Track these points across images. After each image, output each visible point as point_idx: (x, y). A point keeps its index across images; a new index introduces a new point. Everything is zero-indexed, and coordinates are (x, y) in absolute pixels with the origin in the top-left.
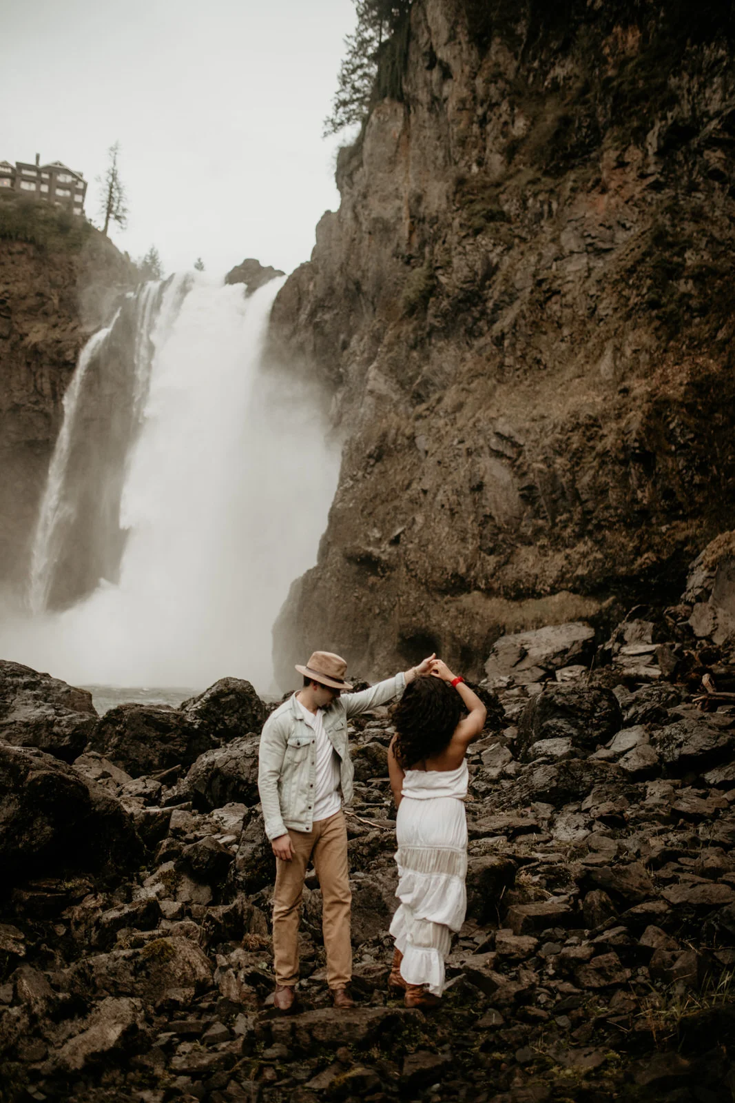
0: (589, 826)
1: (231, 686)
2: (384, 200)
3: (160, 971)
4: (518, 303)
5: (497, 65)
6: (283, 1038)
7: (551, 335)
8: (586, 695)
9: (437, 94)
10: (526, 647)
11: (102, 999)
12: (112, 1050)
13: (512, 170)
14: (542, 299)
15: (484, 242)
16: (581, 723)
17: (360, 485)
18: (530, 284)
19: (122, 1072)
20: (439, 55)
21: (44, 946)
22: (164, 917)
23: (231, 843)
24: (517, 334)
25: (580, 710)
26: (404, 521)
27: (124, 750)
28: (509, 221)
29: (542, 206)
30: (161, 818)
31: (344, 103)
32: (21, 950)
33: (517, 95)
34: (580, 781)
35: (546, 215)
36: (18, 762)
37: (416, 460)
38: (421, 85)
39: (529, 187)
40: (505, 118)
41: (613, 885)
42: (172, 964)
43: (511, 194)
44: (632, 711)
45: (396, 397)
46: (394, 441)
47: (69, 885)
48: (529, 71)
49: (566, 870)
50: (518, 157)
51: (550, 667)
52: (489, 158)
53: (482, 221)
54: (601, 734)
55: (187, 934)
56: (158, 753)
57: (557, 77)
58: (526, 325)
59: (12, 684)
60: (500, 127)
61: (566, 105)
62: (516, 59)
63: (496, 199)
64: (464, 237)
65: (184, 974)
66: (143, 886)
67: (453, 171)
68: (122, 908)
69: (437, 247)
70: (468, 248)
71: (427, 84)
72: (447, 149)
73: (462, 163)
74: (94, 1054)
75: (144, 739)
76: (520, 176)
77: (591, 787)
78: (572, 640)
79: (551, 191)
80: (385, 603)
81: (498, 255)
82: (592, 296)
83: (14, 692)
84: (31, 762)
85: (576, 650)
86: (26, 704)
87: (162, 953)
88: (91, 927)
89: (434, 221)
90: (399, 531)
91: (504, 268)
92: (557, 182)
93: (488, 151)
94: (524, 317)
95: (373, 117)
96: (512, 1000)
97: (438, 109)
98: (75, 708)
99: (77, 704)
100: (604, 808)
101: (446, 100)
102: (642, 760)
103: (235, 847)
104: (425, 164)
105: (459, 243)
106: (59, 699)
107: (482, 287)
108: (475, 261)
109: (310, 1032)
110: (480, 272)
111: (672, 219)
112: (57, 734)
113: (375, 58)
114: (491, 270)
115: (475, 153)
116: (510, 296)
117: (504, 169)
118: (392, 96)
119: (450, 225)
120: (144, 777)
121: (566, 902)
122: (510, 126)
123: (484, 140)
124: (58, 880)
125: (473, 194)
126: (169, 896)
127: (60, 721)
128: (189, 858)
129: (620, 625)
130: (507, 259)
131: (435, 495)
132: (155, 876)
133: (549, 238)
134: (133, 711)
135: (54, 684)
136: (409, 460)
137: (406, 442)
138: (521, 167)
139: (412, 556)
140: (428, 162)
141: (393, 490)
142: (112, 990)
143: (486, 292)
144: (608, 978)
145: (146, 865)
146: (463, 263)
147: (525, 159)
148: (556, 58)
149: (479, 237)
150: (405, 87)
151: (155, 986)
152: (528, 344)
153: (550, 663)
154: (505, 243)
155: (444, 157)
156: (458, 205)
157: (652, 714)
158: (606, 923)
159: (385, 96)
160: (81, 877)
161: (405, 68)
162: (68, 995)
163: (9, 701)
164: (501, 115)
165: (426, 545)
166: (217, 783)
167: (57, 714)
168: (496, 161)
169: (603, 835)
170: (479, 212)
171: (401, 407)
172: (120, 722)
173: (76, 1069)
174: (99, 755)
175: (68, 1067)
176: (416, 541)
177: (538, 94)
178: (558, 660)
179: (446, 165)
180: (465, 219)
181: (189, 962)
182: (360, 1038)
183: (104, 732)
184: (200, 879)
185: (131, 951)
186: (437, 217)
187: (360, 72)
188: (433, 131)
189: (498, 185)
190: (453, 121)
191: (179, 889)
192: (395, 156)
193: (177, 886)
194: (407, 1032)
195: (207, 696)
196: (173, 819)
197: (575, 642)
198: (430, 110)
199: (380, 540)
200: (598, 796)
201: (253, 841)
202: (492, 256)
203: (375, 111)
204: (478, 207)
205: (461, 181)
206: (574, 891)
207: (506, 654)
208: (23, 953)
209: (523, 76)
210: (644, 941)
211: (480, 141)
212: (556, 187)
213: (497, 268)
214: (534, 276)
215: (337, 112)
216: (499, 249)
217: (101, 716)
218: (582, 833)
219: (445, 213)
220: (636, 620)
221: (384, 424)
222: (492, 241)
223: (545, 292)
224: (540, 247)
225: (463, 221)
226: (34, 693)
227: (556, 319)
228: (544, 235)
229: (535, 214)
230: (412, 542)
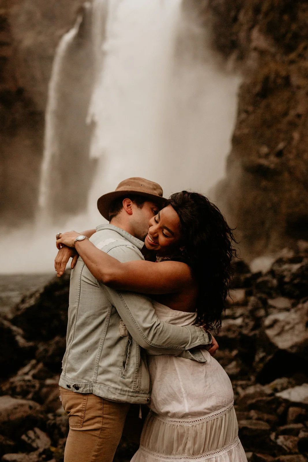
17: (252, 117)
26: (284, 139)
37: (291, 94)
46: (274, 82)
136: (286, 94)
137: (283, 82)
141: (275, 117)
171: (278, 57)
176: (294, 151)
221: (265, 71)
230: (292, 154)
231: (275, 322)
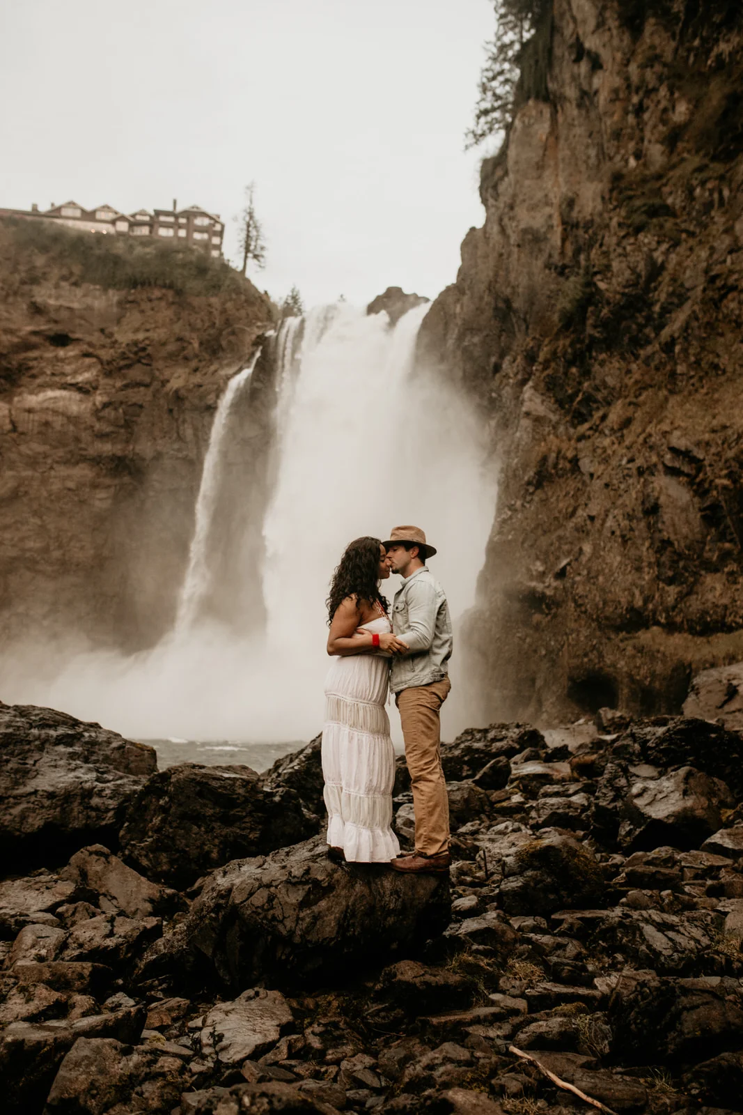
2: (533, 209)
4: (690, 302)
5: (653, 47)
7: (730, 336)
9: (586, 87)
10: (735, 682)
13: (675, 159)
14: (716, 296)
15: (646, 241)
17: (520, 515)
18: (701, 282)
20: (587, 45)
24: (690, 338)
26: (569, 552)
27: (168, 837)
28: (674, 215)
29: (711, 195)
31: (485, 112)
33: (675, 78)
35: (716, 205)
37: (580, 485)
38: (568, 80)
39: (696, 175)
40: (663, 104)
43: (675, 185)
45: (554, 418)
46: (555, 466)
48: (689, 50)
50: (680, 145)
52: (647, 149)
53: (644, 218)
56: (217, 841)
57: (721, 54)
58: (699, 328)
59: (38, 738)
60: (658, 113)
61: (733, 82)
62: (674, 39)
63: (657, 192)
64: (624, 237)
67: (607, 168)
69: (594, 251)
70: (629, 248)
71: (575, 78)
72: (601, 147)
73: (618, 158)
75: (197, 818)
76: (684, 164)
79: (722, 178)
80: (552, 643)
81: (663, 253)
83: (41, 749)
86: (55, 767)
89: (588, 225)
90: (564, 562)
91: (671, 266)
92: (728, 166)
93: (646, 142)
94: (697, 319)
95: (517, 123)
97: (587, 103)
98: (128, 772)
99: (132, 765)
101: (596, 92)
104: (576, 165)
105: (618, 244)
106: (106, 759)
107: (647, 290)
108: (638, 262)
110: (643, 273)
112: (97, 809)
113: (517, 60)
114: (656, 270)
115: (631, 145)
116: (680, 297)
117: (666, 159)
118: (537, 97)
119: (607, 226)
122: (670, 113)
123: (642, 130)
125: (632, 190)
127: (103, 790)
130: (673, 258)
131: (604, 521)
133: (721, 229)
135: (102, 738)
136: (572, 485)
137: (568, 466)
138: (685, 155)
139: (580, 590)
140: (580, 163)
141: (556, 518)
143: (651, 295)
146: (624, 265)
147: (690, 145)
148: (719, 33)
149: (641, 236)
150: (550, 85)
152: (703, 348)
154: (671, 239)
155: (597, 156)
156: (615, 203)
159: (529, 98)
161: (550, 65)
163: (32, 762)
164: (659, 102)
165: (596, 577)
166: (232, 938)
167: (98, 780)
168: (656, 152)
170: (639, 208)
171: (561, 429)
172: (166, 793)
176: (585, 572)
177: (701, 74)
179: (598, 165)
180: (624, 218)
183: (146, 807)
186: (592, 221)
187: (501, 78)
188: (583, 128)
189: (659, 177)
190: (605, 113)
192: (543, 160)
198: (579, 106)
199: (543, 575)
202: (656, 254)
203: (519, 116)
204: (638, 203)
205: (617, 177)
207: (709, 692)
209: (682, 57)
211: (637, 132)
212: (727, 172)
213: (663, 267)
214: (706, 271)
215: (478, 123)
216: (664, 246)
219: (601, 215)
221: (543, 447)
222: (656, 238)
223: (719, 289)
224: (711, 239)
225: (621, 220)
226: (70, 750)
227: (734, 317)
228: (715, 227)
229: (704, 204)
230: (579, 574)
231: (645, 790)
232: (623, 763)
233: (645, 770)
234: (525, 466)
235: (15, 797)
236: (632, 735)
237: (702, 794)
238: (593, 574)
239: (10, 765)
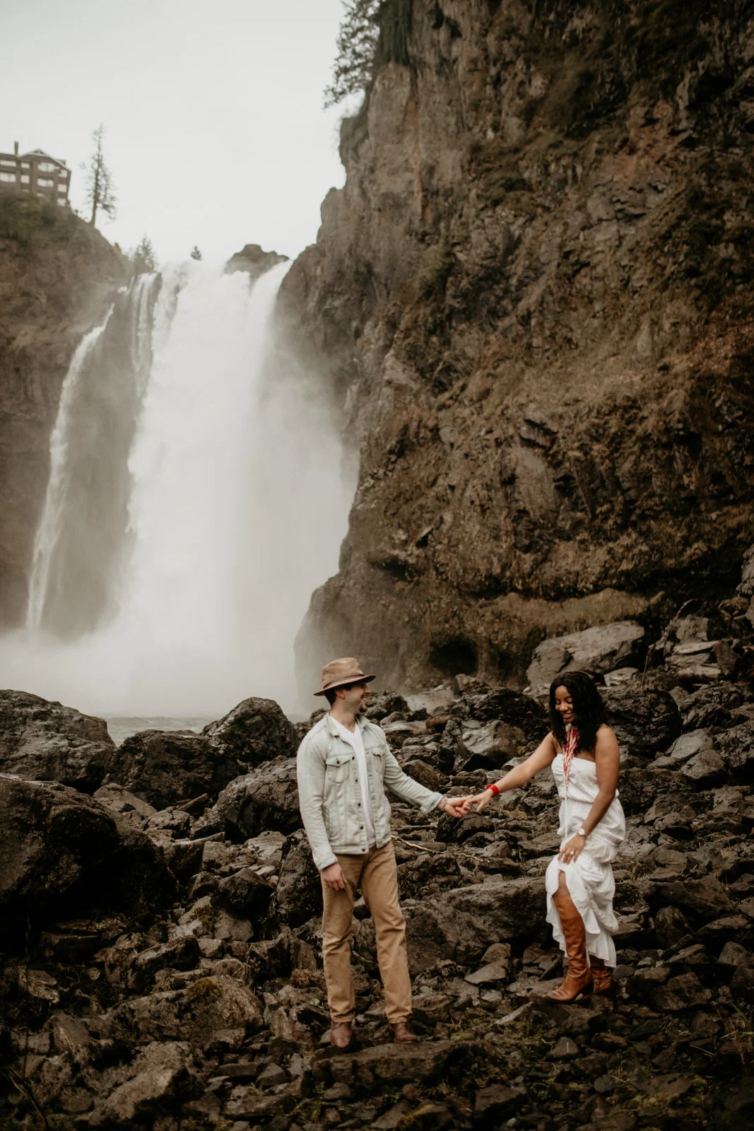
0: (654, 839)
1: (256, 707)
2: (393, 174)
3: (207, 1012)
4: (543, 279)
5: (510, 19)
6: (344, 1077)
7: (582, 311)
8: (642, 699)
9: (445, 55)
10: (571, 650)
11: (146, 1044)
12: (162, 1097)
13: (531, 134)
14: (570, 272)
16: (638, 729)
17: (382, 484)
18: (556, 255)
19: (175, 1120)
20: (446, 13)
21: (78, 992)
22: (204, 956)
23: (269, 874)
24: (545, 312)
25: (635, 715)
26: (430, 521)
27: (144, 781)
28: (530, 189)
29: (565, 172)
30: (192, 851)
31: (345, 70)
32: (54, 996)
33: (533, 52)
34: (641, 791)
35: (570, 181)
36: (39, 798)
37: (440, 455)
38: (427, 46)
39: (551, 151)
40: (521, 77)
41: (686, 901)
42: (219, 1005)
43: (531, 160)
44: (692, 714)
45: (415, 387)
46: (417, 434)
47: (100, 926)
48: (545, 24)
49: (634, 887)
50: (537, 119)
51: (598, 671)
52: (505, 122)
53: (501, 191)
54: (660, 741)
55: (231, 972)
56: (182, 782)
57: (575, 30)
58: (554, 302)
59: (21, 715)
60: (516, 87)
61: (587, 60)
62: (530, 12)
63: (515, 167)
64: (483, 209)
65: (232, 1014)
66: (178, 924)
67: (466, 138)
68: (159, 948)
69: (453, 221)
70: (487, 221)
71: (434, 44)
72: (459, 115)
73: (476, 129)
74: (144, 1103)
75: (166, 767)
76: (539, 140)
77: (654, 798)
78: (620, 641)
79: (575, 155)
80: (415, 610)
81: (519, 226)
82: (624, 267)
83: (24, 723)
84: (53, 797)
85: (625, 651)
86: (37, 736)
87: (207, 993)
88: (127, 969)
89: (449, 193)
90: (426, 531)
91: (527, 241)
92: (581, 144)
93: (503, 115)
94: (551, 294)
95: (377, 84)
96: (586, 1027)
97: (447, 70)
98: (90, 739)
99: (91, 734)
100: (670, 819)
101: (455, 61)
102: (706, 767)
103: (274, 878)
104: (436, 132)
105: (477, 216)
106: (72, 729)
107: (504, 263)
108: (496, 235)
109: (372, 1069)
110: (501, 246)
111: (709, 178)
112: (72, 767)
113: (376, 19)
114: (513, 245)
115: (490, 117)
116: (536, 271)
117: (523, 133)
118: (397, 60)
119: (466, 197)
120: (170, 808)
121: (636, 921)
122: (527, 86)
123: (499, 102)
124: (88, 922)
125: (490, 163)
126: (207, 934)
127: (75, 753)
128: (226, 892)
129: (671, 622)
130: (529, 231)
131: (464, 491)
132: (191, 913)
133: (575, 205)
134: (153, 738)
135: (66, 713)
136: (434, 454)
137: (429, 435)
138: (541, 129)
139: (441, 558)
140: (439, 130)
141: (418, 487)
142: (157, 1035)
143: (508, 268)
144: (685, 999)
145: (180, 901)
146: (482, 237)
147: (545, 120)
148: (574, 9)
149: (499, 209)
150: (410, 49)
151: (202, 1028)
152: (557, 322)
153: (598, 667)
154: (527, 213)
155: (456, 124)
156: (474, 175)
157: (714, 717)
158: (683, 939)
159: (389, 60)
160: (112, 917)
161: (410, 29)
162: (110, 1042)
163: (19, 733)
164: (516, 75)
165: (457, 546)
166: (249, 811)
167: (71, 745)
168: (513, 125)
169: (670, 848)
170: (497, 181)
171: (423, 397)
172: (140, 750)
173: (127, 1119)
174: (119, 787)
175: (117, 1117)
176: (446, 541)
177: (556, 49)
178: (606, 663)
179: (458, 133)
180: (482, 190)
181: (236, 1002)
182: (427, 1073)
183: (123, 762)
184: (238, 913)
185: (174, 992)
186: (452, 189)
187: (360, 35)
188: (443, 95)
189: (516, 150)
190: (464, 83)
191: (217, 925)
192: (403, 125)
193: (215, 922)
194: (476, 1065)
195: (231, 718)
196: (205, 851)
197: (623, 643)
198: (439, 73)
199: (405, 543)
200: (661, 807)
201: (294, 871)
203: (379, 77)
205: (476, 149)
206: (644, 909)
207: (549, 659)
208: (56, 1000)
209: (537, 31)
210: (724, 959)
211: (495, 104)
212: (580, 149)
213: (519, 241)
214: (560, 247)
215: (337, 81)
216: (521, 221)
217: (118, 746)
218: (647, 847)
219: (460, 184)
220: (689, 616)
221: (404, 416)
222: (513, 212)
223: (573, 265)
224: (565, 216)
225: (480, 192)
226: (45, 723)
227: (586, 293)
228: (569, 203)
229: (559, 180)
230: (440, 543)
231: (470, 736)
232: (458, 719)
233: (472, 723)
234: (387, 436)
235: (12, 760)
236: (465, 701)
237: (506, 737)
238: (453, 543)
239: (5, 736)
